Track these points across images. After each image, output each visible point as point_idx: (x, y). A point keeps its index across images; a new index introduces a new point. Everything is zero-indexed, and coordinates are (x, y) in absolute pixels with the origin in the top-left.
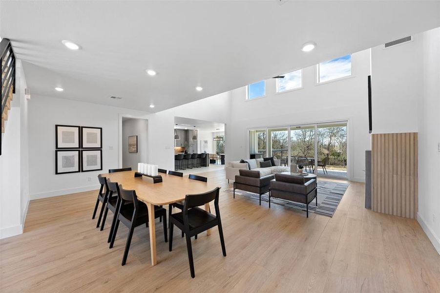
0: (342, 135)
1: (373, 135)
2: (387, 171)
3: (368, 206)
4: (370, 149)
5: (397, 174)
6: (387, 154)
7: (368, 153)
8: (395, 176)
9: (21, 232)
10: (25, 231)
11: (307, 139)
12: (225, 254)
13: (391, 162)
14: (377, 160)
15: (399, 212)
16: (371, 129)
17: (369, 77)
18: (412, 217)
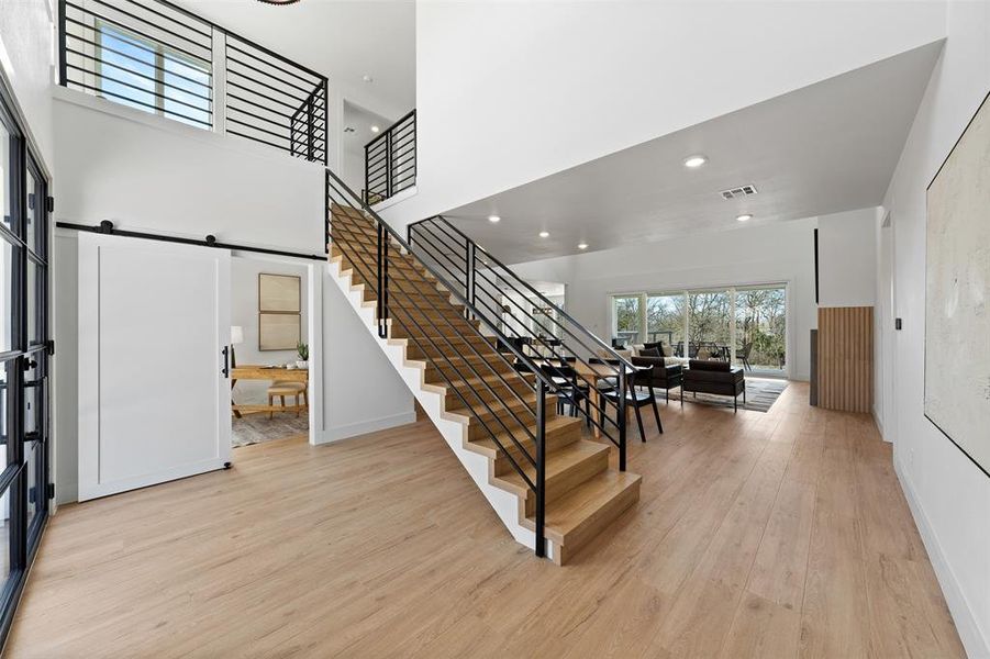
0: (773, 300)
1: (820, 309)
2: (837, 355)
3: (814, 402)
4: (816, 328)
5: (849, 358)
6: (837, 333)
7: (814, 333)
8: (847, 361)
9: (415, 421)
10: (418, 420)
11: (700, 309)
12: (661, 431)
13: (842, 343)
14: (825, 341)
15: (852, 406)
16: (817, 301)
17: (816, 231)
18: (867, 411)
